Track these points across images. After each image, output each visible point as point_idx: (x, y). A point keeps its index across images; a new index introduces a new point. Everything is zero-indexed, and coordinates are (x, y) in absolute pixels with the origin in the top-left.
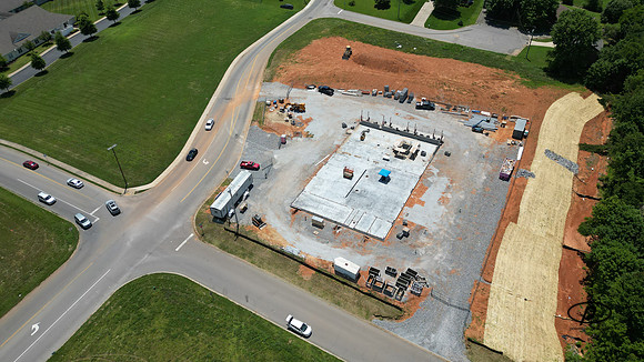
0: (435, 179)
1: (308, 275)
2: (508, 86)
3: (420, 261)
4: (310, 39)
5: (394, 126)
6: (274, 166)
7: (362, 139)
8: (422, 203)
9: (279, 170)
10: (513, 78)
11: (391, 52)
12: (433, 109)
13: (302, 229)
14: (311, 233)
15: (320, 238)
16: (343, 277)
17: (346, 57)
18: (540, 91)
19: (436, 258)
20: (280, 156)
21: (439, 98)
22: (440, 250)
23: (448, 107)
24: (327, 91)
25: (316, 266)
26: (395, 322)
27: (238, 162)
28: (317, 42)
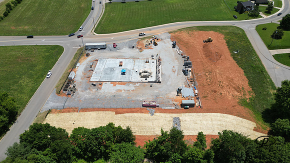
0: (132, 86)
1: (69, 71)
3: (83, 91)
7: (146, 62)
8: (115, 86)
9: (116, 51)
11: (227, 51)
12: (186, 75)
15: (86, 68)
20: (125, 49)
21: (197, 74)
23: (192, 79)
24: (174, 46)
28: (212, 32)
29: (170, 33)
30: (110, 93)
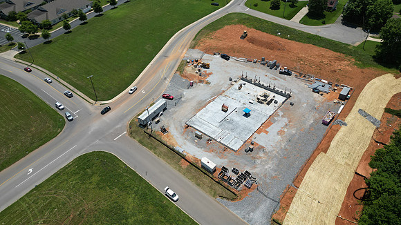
0: (279, 119)
1: (185, 165)
2: (345, 65)
4: (224, 25)
5: (261, 83)
6: (182, 99)
7: (239, 89)
8: (267, 132)
9: (184, 102)
10: (349, 60)
11: (273, 37)
12: (290, 75)
13: (189, 138)
14: (193, 141)
15: (198, 145)
16: (205, 170)
17: (243, 37)
18: (366, 70)
19: (266, 167)
20: (187, 93)
21: (296, 68)
22: (270, 162)
23: (301, 75)
24: (226, 57)
25: (191, 160)
26: (230, 202)
27: (162, 94)
28: (227, 27)
30: (279, 142)
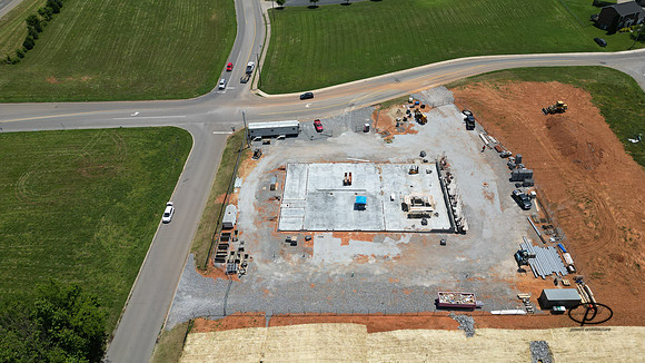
0: (391, 244)
1: (219, 200)
4: (555, 79)
7: (411, 172)
8: (345, 243)
9: (326, 142)
11: (612, 137)
12: (526, 208)
13: (265, 180)
14: (261, 186)
15: (259, 193)
20: (346, 136)
21: (554, 205)
22: (289, 274)
23: (545, 220)
24: (470, 124)
26: (195, 268)
28: (555, 84)
29: (449, 87)
30: (337, 266)
